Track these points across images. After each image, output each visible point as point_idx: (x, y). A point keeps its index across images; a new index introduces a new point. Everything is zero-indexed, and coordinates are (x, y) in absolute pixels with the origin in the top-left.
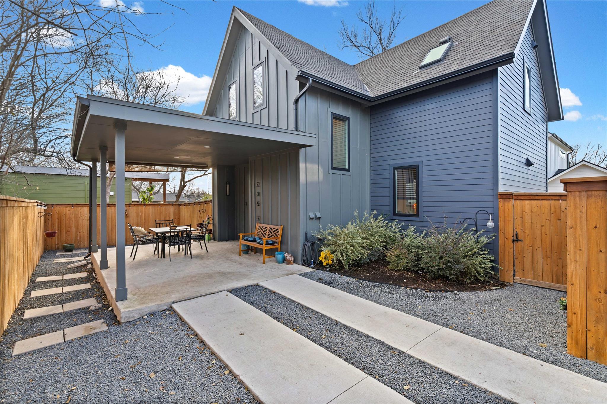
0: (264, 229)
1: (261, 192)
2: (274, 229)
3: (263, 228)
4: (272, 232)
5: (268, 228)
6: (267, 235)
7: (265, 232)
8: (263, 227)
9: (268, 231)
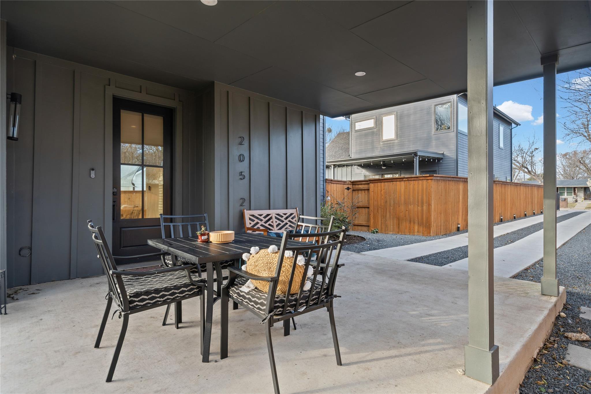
0: (265, 217)
1: (246, 155)
2: (285, 214)
3: (261, 217)
4: (284, 220)
5: (274, 216)
6: (275, 226)
7: (270, 222)
8: (261, 215)
9: (274, 220)
